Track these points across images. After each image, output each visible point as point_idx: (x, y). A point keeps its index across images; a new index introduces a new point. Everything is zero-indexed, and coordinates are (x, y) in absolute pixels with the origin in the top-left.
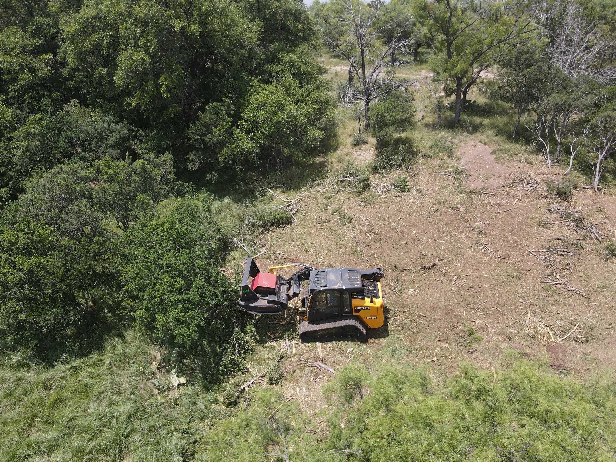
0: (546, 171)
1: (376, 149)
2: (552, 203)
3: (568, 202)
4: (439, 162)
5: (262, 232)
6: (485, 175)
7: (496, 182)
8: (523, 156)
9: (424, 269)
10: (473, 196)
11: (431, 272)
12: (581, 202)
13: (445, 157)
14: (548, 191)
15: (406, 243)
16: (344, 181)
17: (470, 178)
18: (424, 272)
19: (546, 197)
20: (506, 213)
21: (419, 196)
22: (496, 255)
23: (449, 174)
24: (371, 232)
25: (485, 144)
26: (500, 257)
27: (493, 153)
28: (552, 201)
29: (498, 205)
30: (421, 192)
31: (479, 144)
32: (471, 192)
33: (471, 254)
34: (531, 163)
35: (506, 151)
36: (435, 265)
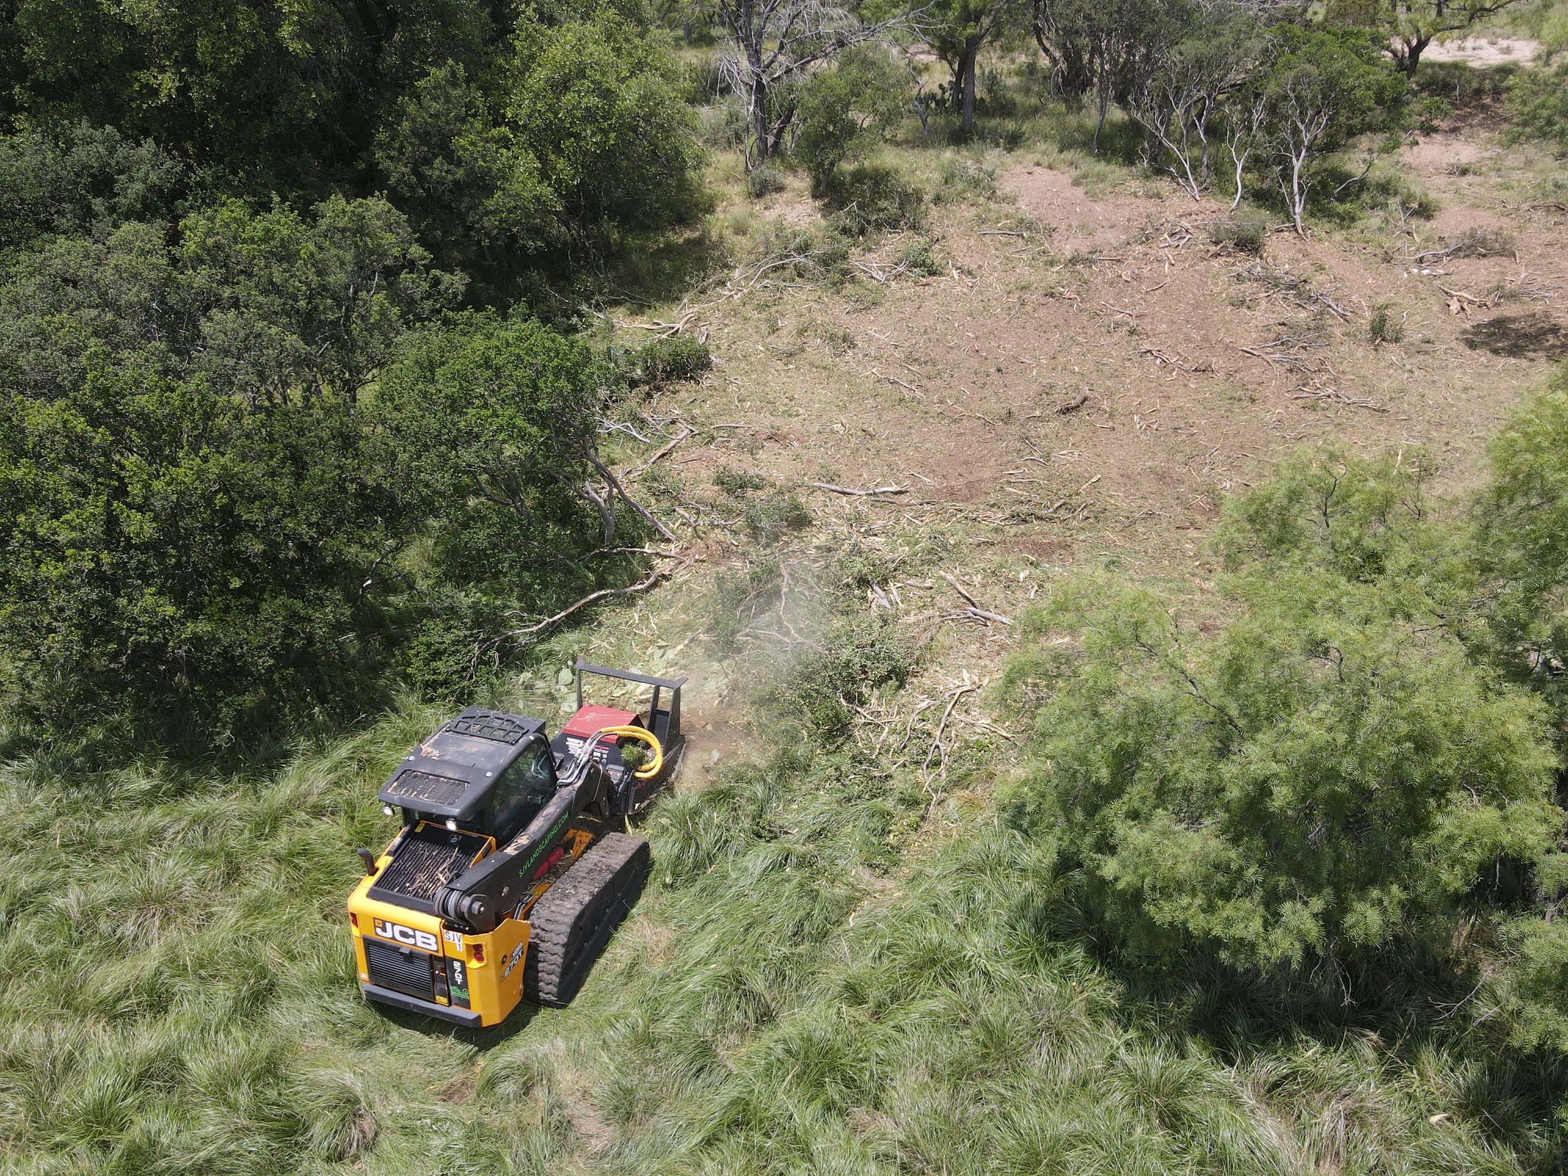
0: (1195, 207)
1: (815, 197)
2: (1233, 265)
3: (1261, 258)
4: (974, 211)
5: (649, 395)
6: (1082, 227)
7: (1114, 237)
8: (1134, 185)
9: (1067, 410)
10: (1079, 267)
11: (1083, 413)
12: (1283, 256)
13: (981, 200)
14: (1216, 243)
15: (999, 370)
16: (783, 267)
17: (1054, 235)
18: (1068, 416)
19: (1217, 255)
20: (1161, 291)
21: (968, 280)
22: (1186, 366)
23: (1008, 232)
24: (911, 359)
25: (1050, 167)
26: (1196, 370)
27: (1076, 183)
28: (1231, 260)
29: (1137, 278)
30: (970, 273)
31: (1037, 169)
32: (1073, 261)
33: (1136, 373)
34: (1158, 196)
35: (1101, 177)
36: (1085, 399)
